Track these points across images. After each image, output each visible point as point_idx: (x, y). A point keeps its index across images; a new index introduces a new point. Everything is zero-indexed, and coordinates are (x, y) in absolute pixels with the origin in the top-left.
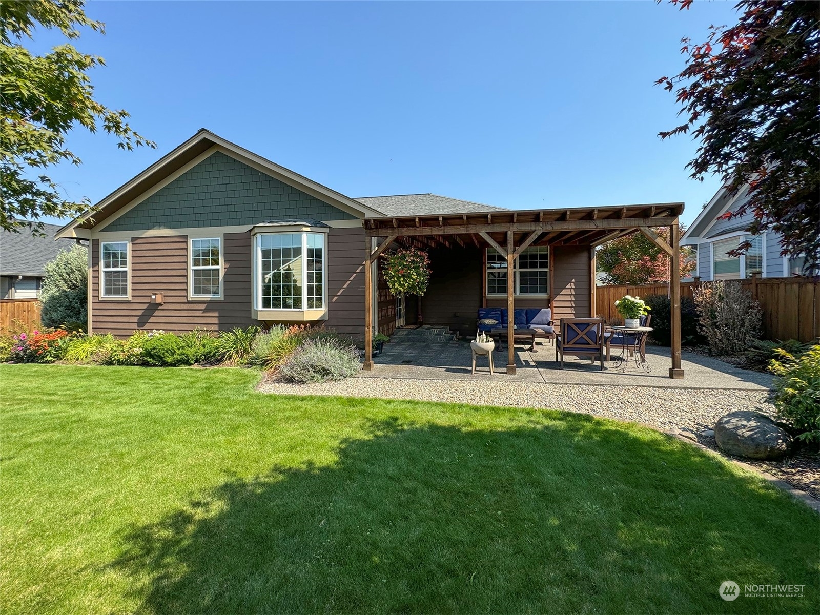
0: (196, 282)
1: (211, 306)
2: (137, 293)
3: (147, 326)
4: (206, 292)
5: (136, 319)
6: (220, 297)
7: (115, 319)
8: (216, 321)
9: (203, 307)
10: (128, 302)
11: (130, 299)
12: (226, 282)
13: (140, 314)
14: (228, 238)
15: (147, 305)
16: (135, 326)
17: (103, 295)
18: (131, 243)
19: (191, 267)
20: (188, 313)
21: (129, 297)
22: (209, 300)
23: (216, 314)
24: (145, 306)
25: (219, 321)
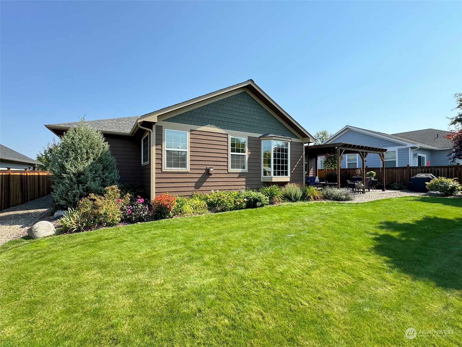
0: (232, 161)
1: (241, 175)
2: (194, 167)
3: (201, 188)
4: (238, 167)
5: (193, 184)
6: (246, 170)
7: (176, 185)
8: (244, 183)
9: (237, 176)
10: (187, 173)
11: (189, 171)
12: (249, 162)
13: (196, 181)
14: (250, 139)
15: (201, 175)
16: (193, 189)
17: (165, 168)
18: (189, 133)
19: (230, 153)
20: (228, 179)
21: (188, 169)
22: (240, 172)
23: (244, 179)
24: (200, 176)
25: (246, 183)
